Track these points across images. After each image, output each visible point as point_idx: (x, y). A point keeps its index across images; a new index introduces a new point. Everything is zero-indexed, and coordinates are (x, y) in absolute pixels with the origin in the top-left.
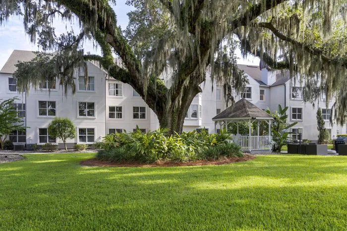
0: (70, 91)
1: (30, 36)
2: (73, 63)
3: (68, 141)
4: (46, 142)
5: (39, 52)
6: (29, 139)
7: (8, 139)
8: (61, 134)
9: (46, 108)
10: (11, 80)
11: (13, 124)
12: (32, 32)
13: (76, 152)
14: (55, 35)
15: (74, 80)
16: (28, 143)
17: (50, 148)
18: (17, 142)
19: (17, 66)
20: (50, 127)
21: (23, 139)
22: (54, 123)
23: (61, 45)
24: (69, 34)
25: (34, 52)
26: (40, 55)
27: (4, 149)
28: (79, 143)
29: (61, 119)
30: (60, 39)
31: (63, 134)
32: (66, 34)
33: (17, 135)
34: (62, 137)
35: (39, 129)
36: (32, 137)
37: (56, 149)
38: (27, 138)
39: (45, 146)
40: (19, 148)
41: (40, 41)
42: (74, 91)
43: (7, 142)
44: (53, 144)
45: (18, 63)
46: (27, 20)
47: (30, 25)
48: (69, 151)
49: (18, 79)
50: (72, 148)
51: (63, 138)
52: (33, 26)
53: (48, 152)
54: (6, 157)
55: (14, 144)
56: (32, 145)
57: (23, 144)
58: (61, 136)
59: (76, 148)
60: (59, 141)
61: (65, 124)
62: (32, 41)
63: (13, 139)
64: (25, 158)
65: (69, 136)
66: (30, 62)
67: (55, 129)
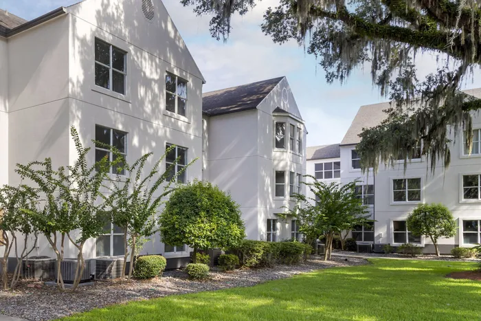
0: (440, 161)
1: (381, 87)
2: (443, 119)
3: (442, 241)
4: (405, 242)
5: (392, 109)
6: (379, 236)
7: (350, 236)
8: (428, 230)
9: (405, 189)
10: (354, 154)
11: (358, 216)
12: (383, 81)
13: (456, 261)
14: (416, 79)
15: (448, 144)
16: (376, 242)
17: (411, 252)
18: (363, 241)
19: (361, 135)
20: (410, 218)
21: (370, 237)
22: (417, 212)
23: (426, 93)
24: (440, 72)
25: (385, 111)
26: (394, 113)
27: (345, 250)
28: (463, 244)
29: (429, 206)
30: (424, 84)
31: (433, 229)
32: (435, 73)
33: (363, 231)
34: (431, 235)
35: (394, 222)
36: (383, 233)
37: (419, 254)
38: (376, 235)
39: (403, 247)
40: (364, 249)
41: (393, 95)
42: (447, 162)
43: (349, 241)
44: (414, 244)
45: (362, 132)
46: (377, 67)
47: (379, 73)
48: (443, 258)
49: (363, 154)
50: (449, 252)
51: (433, 236)
52: (385, 71)
53: (407, 257)
54: (346, 260)
55: (358, 243)
56: (383, 246)
57: (370, 243)
58: (428, 233)
59: (457, 253)
60: (425, 240)
61: (436, 213)
62: (382, 94)
63: (356, 236)
64: (370, 262)
65: (442, 233)
66: (379, 126)
67: (418, 221)
